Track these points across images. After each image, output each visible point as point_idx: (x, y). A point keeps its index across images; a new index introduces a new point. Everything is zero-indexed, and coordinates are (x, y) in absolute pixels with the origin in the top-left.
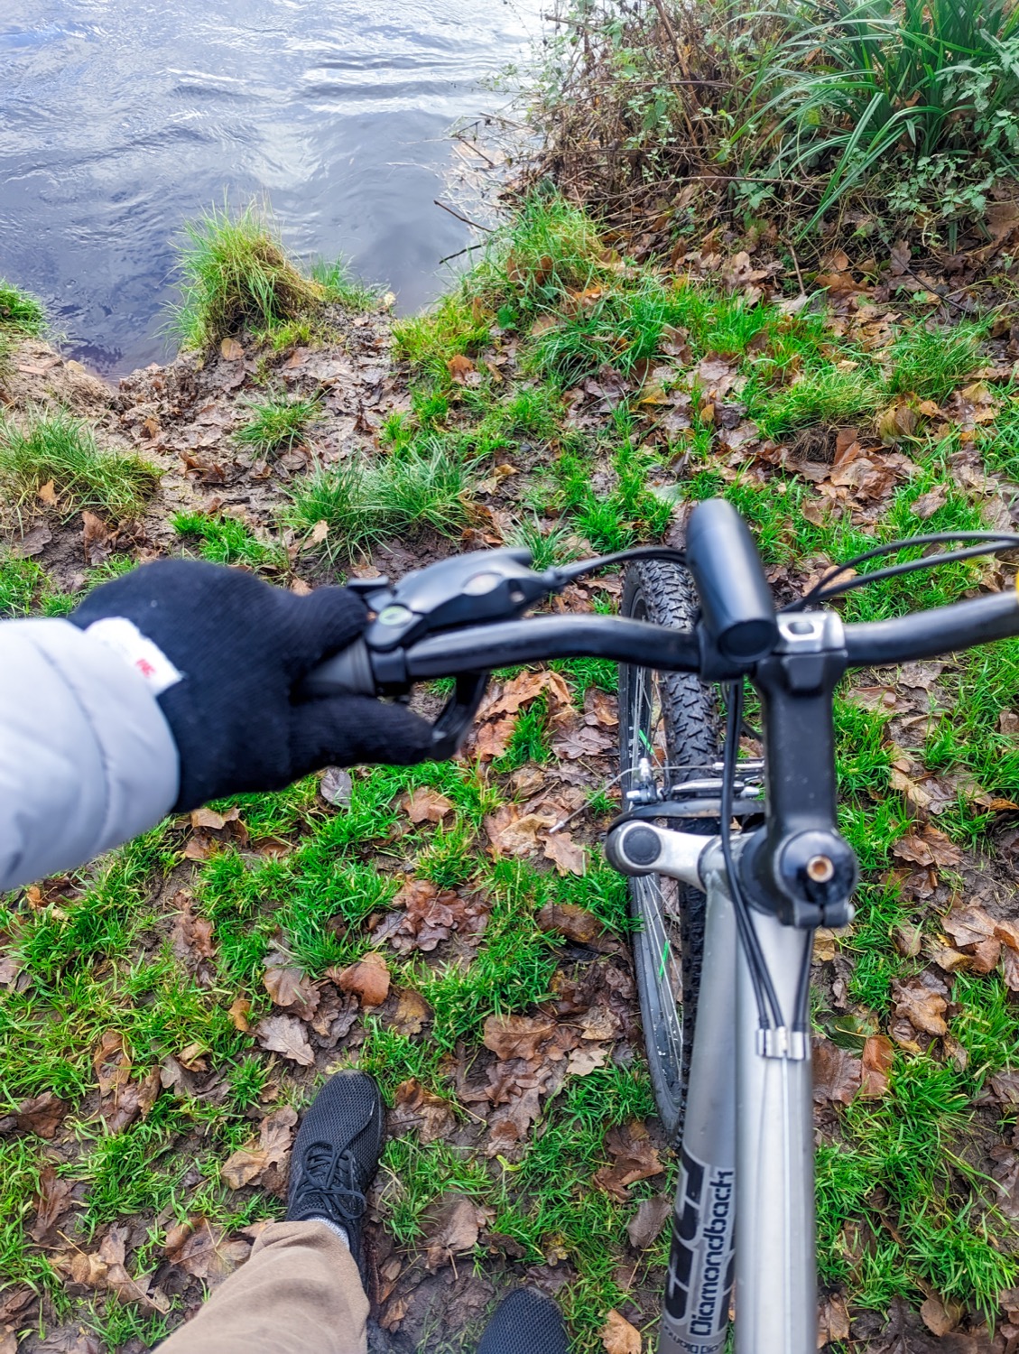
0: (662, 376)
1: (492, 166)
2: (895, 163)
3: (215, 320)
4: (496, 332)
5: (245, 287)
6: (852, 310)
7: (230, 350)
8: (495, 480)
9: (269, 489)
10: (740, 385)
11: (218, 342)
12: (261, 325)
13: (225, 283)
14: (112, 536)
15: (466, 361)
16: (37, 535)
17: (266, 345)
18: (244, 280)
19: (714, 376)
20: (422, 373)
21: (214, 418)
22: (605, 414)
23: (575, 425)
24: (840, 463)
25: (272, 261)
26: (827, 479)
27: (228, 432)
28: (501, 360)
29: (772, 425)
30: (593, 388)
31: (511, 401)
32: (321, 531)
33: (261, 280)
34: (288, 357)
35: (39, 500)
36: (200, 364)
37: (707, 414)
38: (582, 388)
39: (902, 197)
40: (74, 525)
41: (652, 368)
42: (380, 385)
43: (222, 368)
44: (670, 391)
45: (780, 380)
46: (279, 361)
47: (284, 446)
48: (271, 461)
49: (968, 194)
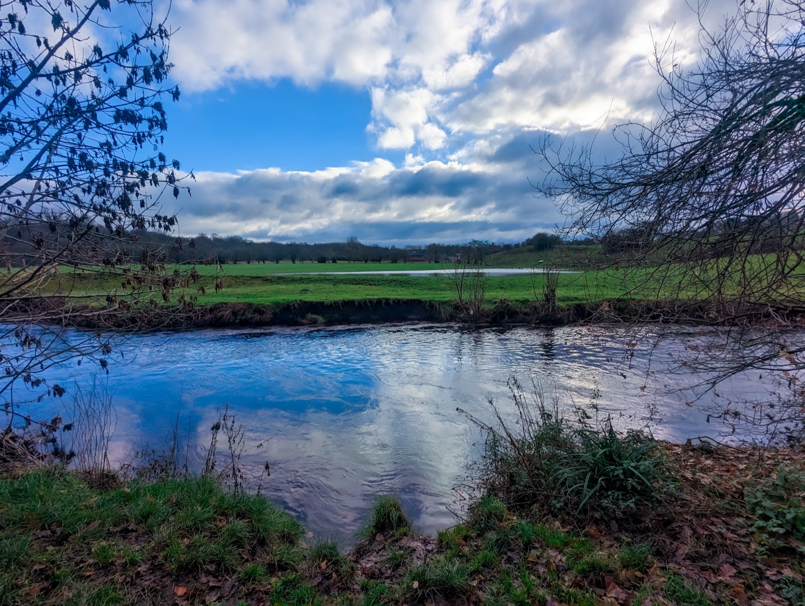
0: (534, 553)
1: (465, 499)
2: (601, 493)
3: (376, 527)
4: (474, 535)
5: (389, 517)
6: (602, 543)
7: (379, 537)
8: (476, 582)
9: (392, 580)
10: (564, 559)
11: (376, 533)
12: (392, 529)
13: (382, 514)
14: (339, 584)
15: (464, 543)
16: (316, 578)
17: (393, 536)
18: (388, 513)
19: (554, 554)
20: (448, 546)
21: (372, 558)
22: (515, 564)
23: (504, 566)
24: (609, 589)
25: (398, 509)
26: (605, 595)
27: (376, 563)
28: (476, 543)
29: (579, 572)
30: (509, 554)
31: (480, 556)
32: (416, 585)
33: (394, 515)
34: (400, 539)
35: (320, 567)
36: (367, 542)
37: (553, 567)
38: (506, 554)
39: (605, 502)
40: (329, 577)
41: (530, 550)
42: (432, 550)
43: (376, 543)
44: (538, 557)
45: (578, 557)
46: (397, 541)
47: (399, 565)
48: (393, 571)
49: (628, 503)
